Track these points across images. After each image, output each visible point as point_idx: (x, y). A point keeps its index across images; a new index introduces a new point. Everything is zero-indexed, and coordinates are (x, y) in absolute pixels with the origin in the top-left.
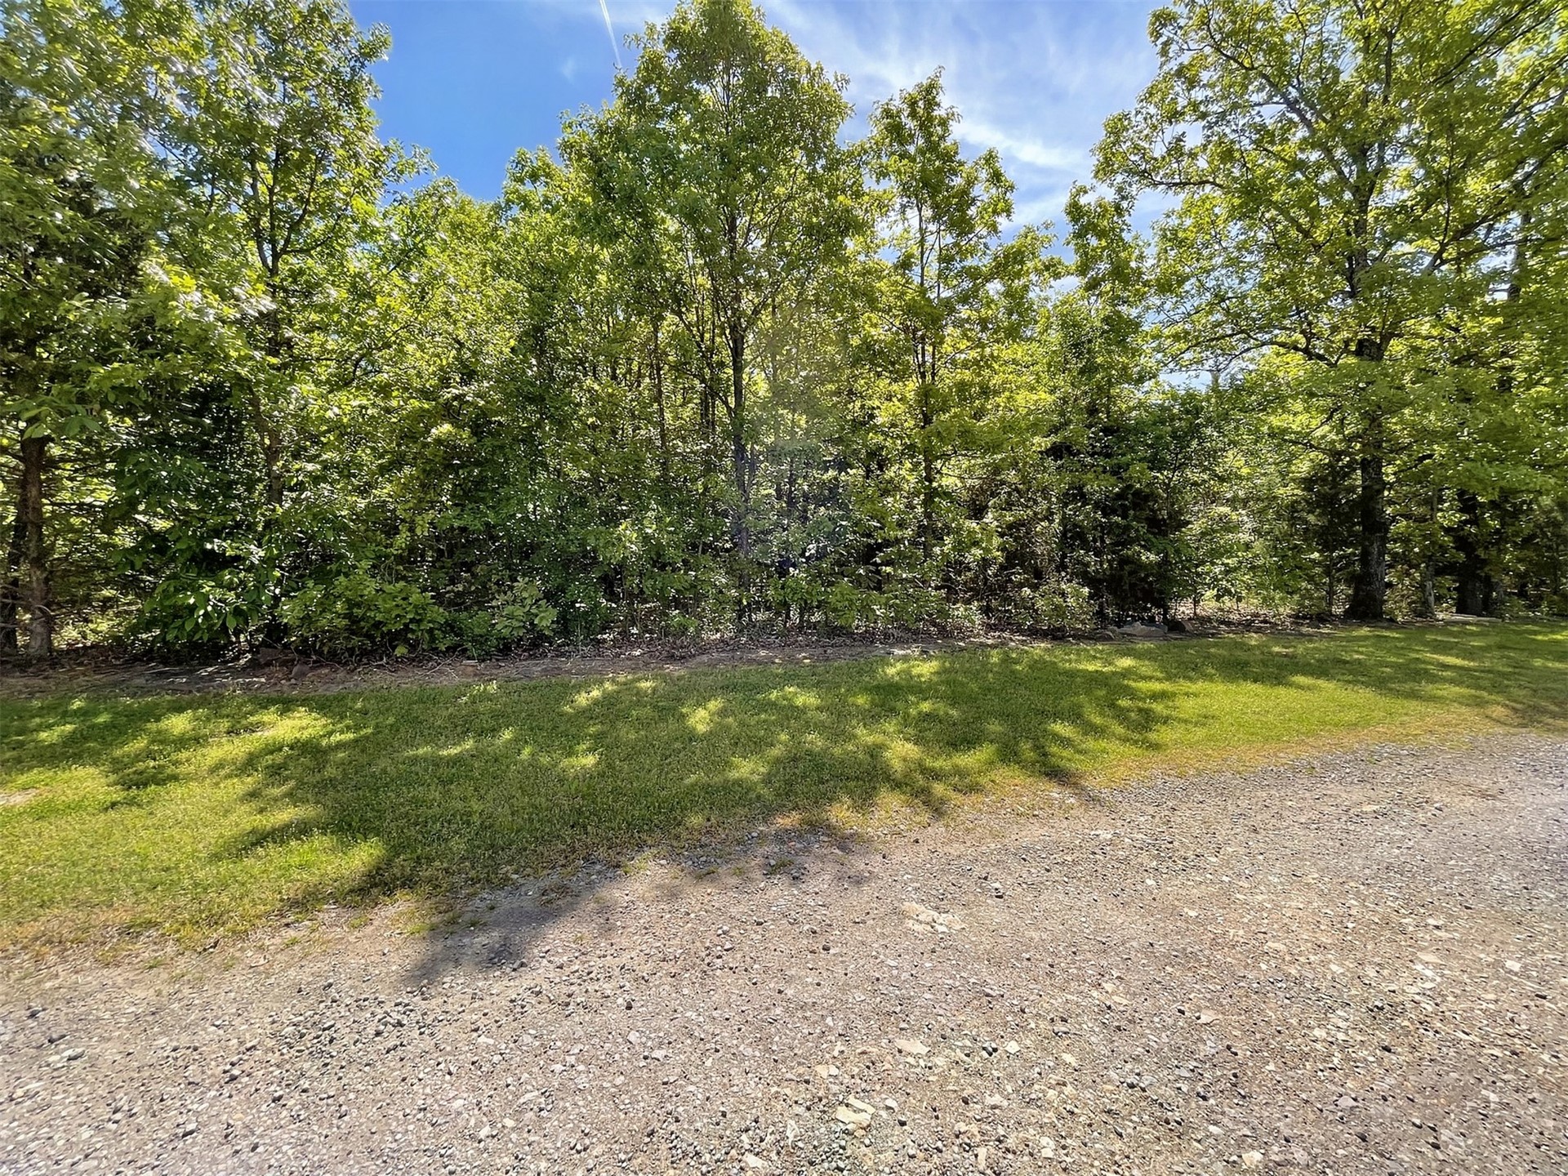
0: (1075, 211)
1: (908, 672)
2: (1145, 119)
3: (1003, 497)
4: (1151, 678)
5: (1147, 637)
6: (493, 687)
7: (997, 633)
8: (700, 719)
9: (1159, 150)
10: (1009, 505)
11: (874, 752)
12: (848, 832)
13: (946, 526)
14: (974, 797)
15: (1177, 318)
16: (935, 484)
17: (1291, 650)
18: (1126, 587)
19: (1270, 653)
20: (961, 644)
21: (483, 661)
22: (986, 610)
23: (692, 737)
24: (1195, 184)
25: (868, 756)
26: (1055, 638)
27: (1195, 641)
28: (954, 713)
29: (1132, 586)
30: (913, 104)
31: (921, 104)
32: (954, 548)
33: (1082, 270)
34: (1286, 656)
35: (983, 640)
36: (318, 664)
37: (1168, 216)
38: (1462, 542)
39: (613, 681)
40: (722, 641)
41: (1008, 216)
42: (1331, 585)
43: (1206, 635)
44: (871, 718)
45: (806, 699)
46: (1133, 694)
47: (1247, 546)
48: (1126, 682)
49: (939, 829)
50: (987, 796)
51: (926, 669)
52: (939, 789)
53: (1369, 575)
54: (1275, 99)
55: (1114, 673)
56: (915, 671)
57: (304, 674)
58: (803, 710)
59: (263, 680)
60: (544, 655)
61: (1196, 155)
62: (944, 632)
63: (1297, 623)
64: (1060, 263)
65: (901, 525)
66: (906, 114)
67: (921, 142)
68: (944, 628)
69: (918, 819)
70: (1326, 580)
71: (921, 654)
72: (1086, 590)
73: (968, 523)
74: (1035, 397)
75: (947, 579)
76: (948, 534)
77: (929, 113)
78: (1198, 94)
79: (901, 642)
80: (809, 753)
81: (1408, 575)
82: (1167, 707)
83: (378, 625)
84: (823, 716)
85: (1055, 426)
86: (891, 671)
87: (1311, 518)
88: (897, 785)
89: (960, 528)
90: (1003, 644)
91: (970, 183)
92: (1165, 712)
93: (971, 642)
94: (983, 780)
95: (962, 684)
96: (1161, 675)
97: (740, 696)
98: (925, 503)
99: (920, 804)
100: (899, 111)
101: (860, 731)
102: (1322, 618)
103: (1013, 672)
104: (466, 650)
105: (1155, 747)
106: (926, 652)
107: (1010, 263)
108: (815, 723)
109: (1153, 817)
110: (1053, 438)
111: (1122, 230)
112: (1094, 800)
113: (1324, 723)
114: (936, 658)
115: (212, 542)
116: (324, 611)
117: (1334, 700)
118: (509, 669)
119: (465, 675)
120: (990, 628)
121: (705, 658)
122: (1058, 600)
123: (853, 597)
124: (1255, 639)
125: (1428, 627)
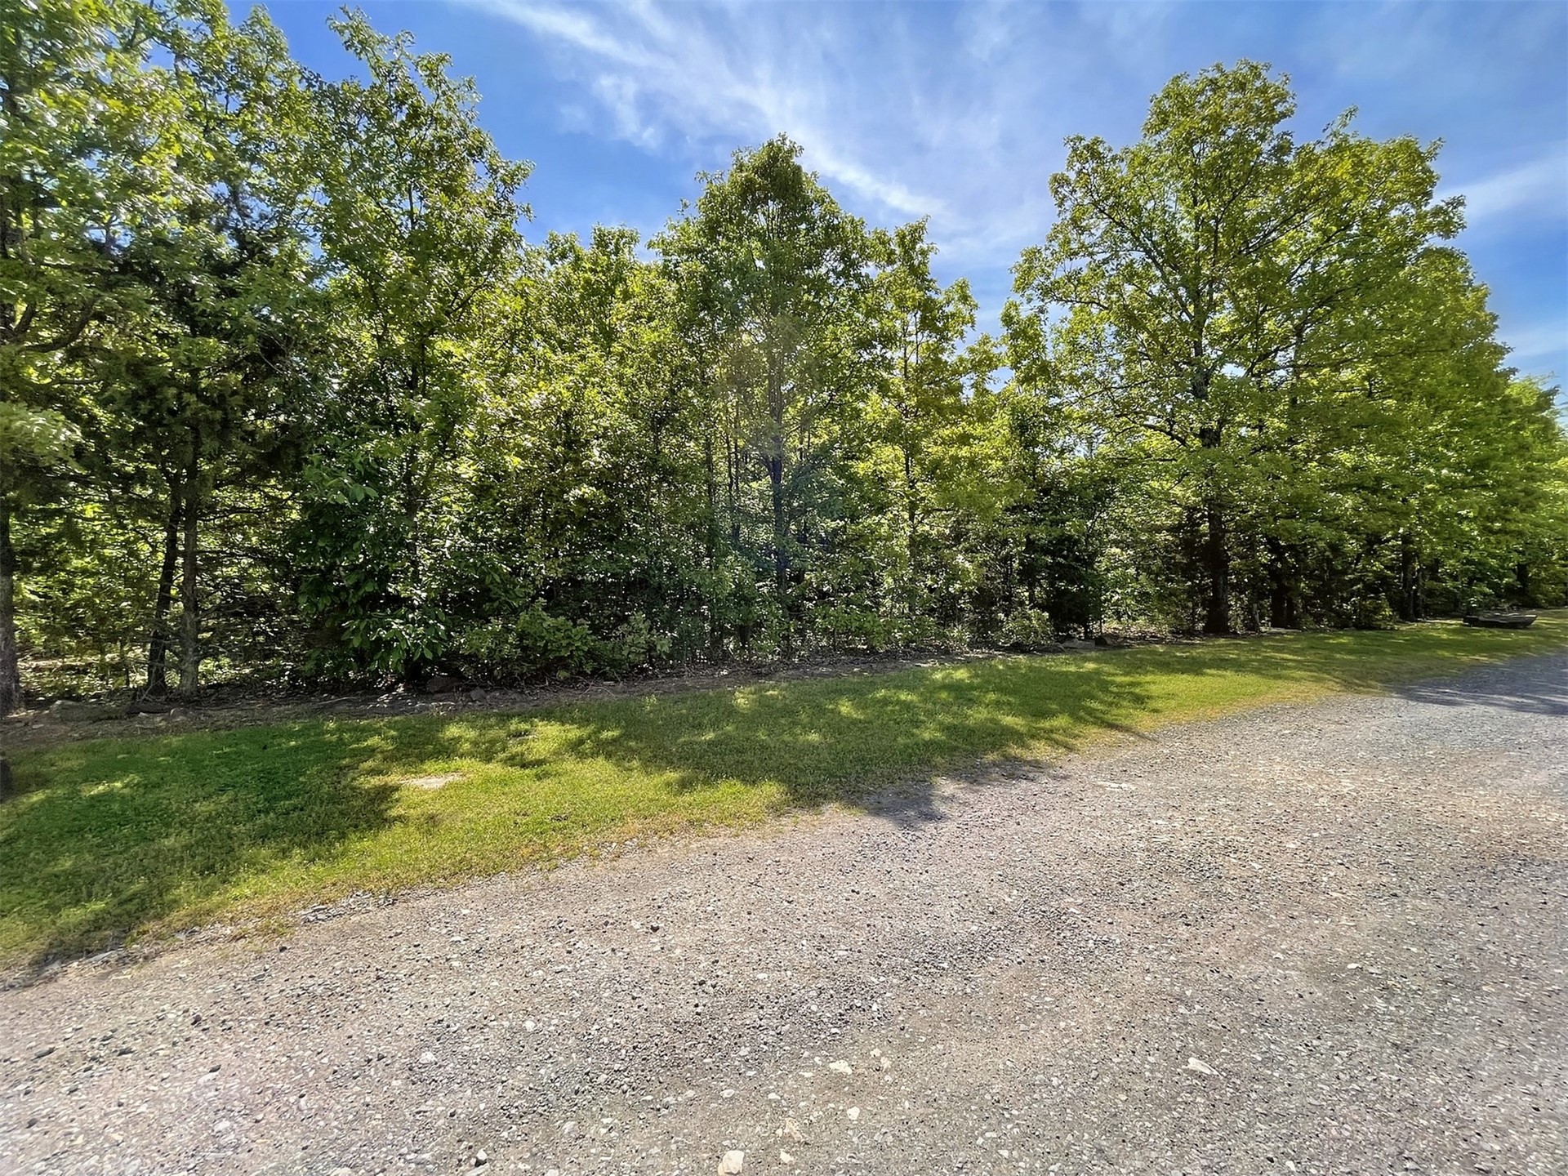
0: (1009, 320)
2: (1052, 254)
5: (1084, 649)
17: (1187, 654)
19: (1177, 656)
20: (961, 658)
24: (1084, 302)
27: (1121, 650)
30: (902, 238)
31: (908, 239)
33: (1015, 365)
34: (1187, 657)
37: (1063, 321)
38: (1275, 575)
42: (1193, 609)
43: (1122, 647)
45: (905, 696)
46: (1113, 684)
48: (1102, 677)
51: (961, 675)
53: (1219, 599)
55: (1090, 672)
57: (483, 697)
63: (1176, 637)
66: (896, 243)
70: (1190, 604)
72: (1046, 615)
77: (913, 245)
78: (1086, 239)
81: (1240, 599)
82: (1142, 690)
83: (545, 653)
87: (1178, 557)
91: (949, 302)
92: (1145, 693)
102: (1190, 633)
104: (605, 673)
122: (1027, 622)
124: (1160, 648)
125: (1261, 636)
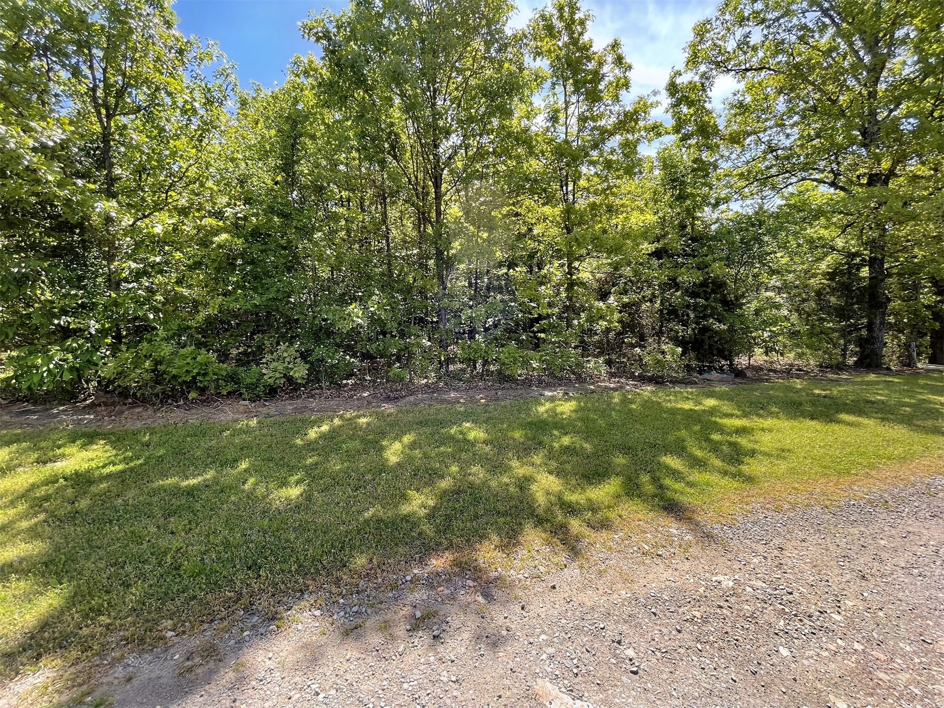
0: (672, 88)
1: (553, 410)
2: (722, 23)
3: (622, 286)
4: (732, 415)
5: (721, 381)
6: (254, 422)
7: (617, 379)
8: (394, 452)
9: (731, 45)
10: (625, 292)
11: (524, 483)
12: (494, 574)
13: (582, 306)
14: (604, 534)
15: (739, 164)
16: (574, 277)
17: (828, 392)
18: (706, 347)
19: (813, 394)
20: (592, 387)
21: (255, 401)
22: (609, 363)
23: (382, 468)
24: (755, 70)
25: (517, 489)
26: (657, 383)
27: (756, 386)
28: (587, 446)
29: (710, 346)
30: (561, 9)
31: (566, 9)
32: (587, 321)
33: (677, 130)
34: (825, 397)
35: (607, 384)
36: (134, 405)
37: (735, 95)
38: (937, 315)
39: (341, 417)
40: (426, 385)
41: (627, 89)
42: (845, 345)
43: (762, 381)
44: (524, 451)
45: (476, 433)
46: (720, 429)
47: (787, 319)
48: (713, 419)
49: (573, 572)
50: (616, 532)
51: (567, 408)
52: (575, 525)
53: (873, 338)
54: (814, 9)
55: (704, 411)
56: (559, 409)
57: (123, 412)
58: (473, 444)
59: (92, 417)
60: (299, 397)
61: (757, 48)
62: (580, 379)
63: (822, 371)
64: (661, 125)
65: (550, 305)
66: (556, 17)
67: (566, 39)
68: (580, 376)
69: (555, 560)
70: (842, 342)
71: (563, 395)
72: (679, 350)
73: (596, 303)
74: (644, 218)
75: (582, 342)
76: (583, 311)
77: (572, 16)
79: (548, 386)
80: (471, 486)
81: (897, 337)
82: (750, 441)
83: (175, 377)
84: (488, 449)
85: (657, 237)
86: (542, 409)
87: (833, 299)
88: (540, 521)
89: (591, 307)
90: (621, 387)
91: (601, 64)
92: (750, 446)
93: (599, 387)
94: (612, 515)
95: (594, 421)
96: (739, 413)
97: (428, 430)
98: (567, 290)
99: (559, 543)
100: (552, 16)
101: (515, 463)
102: (840, 367)
103: (630, 410)
104: (241, 394)
105: (750, 479)
106: (567, 394)
107: (628, 121)
108: (480, 456)
109: (765, 558)
110: (656, 245)
111: (705, 101)
112: (708, 537)
113: (879, 457)
114: (575, 399)
115: (59, 319)
116: (136, 368)
117: (878, 435)
118: (271, 407)
119: (238, 412)
120: (612, 375)
121: (412, 398)
122: (660, 357)
123: (517, 355)
124: (798, 384)
125: (917, 374)
